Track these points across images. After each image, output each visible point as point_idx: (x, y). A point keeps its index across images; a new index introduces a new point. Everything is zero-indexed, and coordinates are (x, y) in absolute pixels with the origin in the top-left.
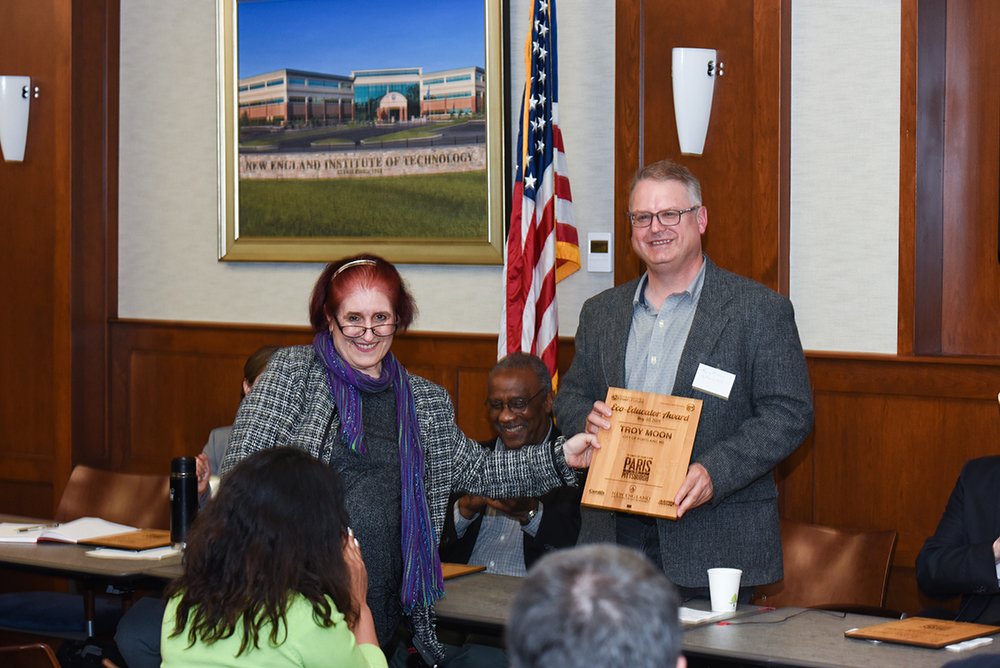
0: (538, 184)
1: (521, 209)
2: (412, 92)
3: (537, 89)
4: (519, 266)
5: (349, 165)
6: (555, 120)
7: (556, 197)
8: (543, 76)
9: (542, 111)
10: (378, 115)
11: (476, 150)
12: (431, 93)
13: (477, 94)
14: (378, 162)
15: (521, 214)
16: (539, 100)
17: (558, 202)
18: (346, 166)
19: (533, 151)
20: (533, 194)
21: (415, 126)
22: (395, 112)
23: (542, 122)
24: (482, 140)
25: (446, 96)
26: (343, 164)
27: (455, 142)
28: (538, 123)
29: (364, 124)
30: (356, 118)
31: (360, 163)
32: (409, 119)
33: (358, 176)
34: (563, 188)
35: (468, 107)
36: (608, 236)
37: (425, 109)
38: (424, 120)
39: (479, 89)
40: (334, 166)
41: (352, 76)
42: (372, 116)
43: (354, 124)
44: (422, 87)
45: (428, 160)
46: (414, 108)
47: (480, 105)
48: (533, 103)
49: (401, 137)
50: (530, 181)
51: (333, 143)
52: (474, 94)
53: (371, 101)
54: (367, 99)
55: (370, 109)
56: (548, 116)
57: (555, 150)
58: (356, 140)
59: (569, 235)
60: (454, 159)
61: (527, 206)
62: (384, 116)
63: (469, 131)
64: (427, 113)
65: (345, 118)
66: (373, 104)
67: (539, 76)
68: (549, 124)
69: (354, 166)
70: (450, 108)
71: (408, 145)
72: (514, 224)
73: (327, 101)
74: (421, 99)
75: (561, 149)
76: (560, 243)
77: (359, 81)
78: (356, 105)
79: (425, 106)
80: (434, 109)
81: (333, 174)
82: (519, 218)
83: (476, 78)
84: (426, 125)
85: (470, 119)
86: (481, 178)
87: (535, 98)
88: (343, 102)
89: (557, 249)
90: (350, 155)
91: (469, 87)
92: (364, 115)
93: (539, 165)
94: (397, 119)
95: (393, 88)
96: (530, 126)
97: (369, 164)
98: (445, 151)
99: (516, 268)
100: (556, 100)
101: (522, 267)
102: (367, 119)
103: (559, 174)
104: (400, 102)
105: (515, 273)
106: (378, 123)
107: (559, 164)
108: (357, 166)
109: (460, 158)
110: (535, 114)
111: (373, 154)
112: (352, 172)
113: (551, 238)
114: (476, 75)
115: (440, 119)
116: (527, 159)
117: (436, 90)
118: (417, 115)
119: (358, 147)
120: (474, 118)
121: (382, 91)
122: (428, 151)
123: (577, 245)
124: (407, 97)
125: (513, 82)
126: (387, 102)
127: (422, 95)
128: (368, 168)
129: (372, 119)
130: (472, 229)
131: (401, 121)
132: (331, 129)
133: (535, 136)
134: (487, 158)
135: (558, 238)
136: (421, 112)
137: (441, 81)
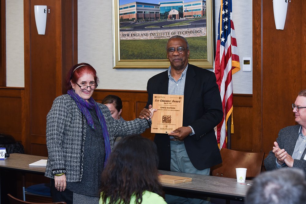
0: (225, 41)
1: (220, 49)
2: (180, 9)
3: (225, 7)
4: (219, 69)
6: (231, 18)
7: (232, 45)
8: (227, 3)
9: (227, 15)
10: (168, 17)
11: (203, 29)
12: (187, 10)
13: (203, 9)
14: (169, 34)
15: (220, 51)
16: (226, 11)
17: (233, 47)
18: (157, 35)
19: (224, 29)
20: (224, 44)
21: (181, 21)
22: (174, 16)
23: (227, 19)
24: (205, 25)
25: (192, 10)
26: (156, 34)
27: (196, 26)
28: (225, 19)
29: (163, 20)
30: (161, 18)
31: (162, 34)
32: (179, 18)
33: (161, 38)
34: (234, 42)
35: (200, 14)
36: (250, 59)
37: (185, 15)
38: (184, 19)
39: (204, 8)
40: (153, 35)
41: (159, 4)
42: (166, 17)
43: (160, 20)
44: (184, 8)
45: (186, 32)
46: (181, 15)
47: (204, 13)
48: (223, 12)
49: (176, 25)
50: (223, 40)
51: (153, 27)
52: (202, 10)
53: (166, 12)
54: (164, 12)
55: (166, 15)
56: (229, 17)
57: (231, 29)
58: (161, 26)
59: (236, 58)
60: (195, 32)
61: (222, 48)
62: (170, 18)
63: (201, 22)
64: (186, 16)
65: (157, 18)
66: (167, 14)
67: (226, 3)
68: (229, 20)
69: (160, 35)
70: (194, 14)
71: (179, 27)
72: (217, 55)
73: (150, 13)
74: (184, 12)
75: (233, 29)
76: (233, 61)
77: (161, 6)
78: (161, 14)
79: (185, 14)
80: (188, 15)
81: (153, 38)
82: (219, 52)
83: (203, 4)
84: (185, 20)
85: (201, 18)
86: (205, 39)
87: (224, 11)
88: (156, 12)
89: (232, 63)
90: (159, 31)
91: (200, 7)
92: (163, 17)
93: (226, 33)
94: (175, 18)
95: (174, 8)
96: (223, 21)
97: (166, 34)
98: (192, 29)
99: (218, 70)
100: (231, 12)
101: (220, 70)
102: (165, 19)
103: (233, 37)
104: (176, 12)
105: (218, 72)
106: (168, 20)
107: (233, 34)
108: (161, 35)
109: (197, 32)
110: (225, 16)
111: (166, 31)
112: (159, 37)
113: (230, 59)
114: (203, 3)
115: (190, 18)
116: (221, 32)
117: (189, 8)
118: (182, 17)
119: (161, 28)
120: (202, 18)
121: (170, 9)
122: (186, 30)
123: (239, 62)
124: (179, 11)
125: (216, 5)
126: (171, 13)
127: (184, 10)
128: (165, 36)
129: (166, 19)
130: (202, 56)
131: (176, 19)
132: (152, 22)
133: (224, 24)
134: (206, 32)
135: (233, 60)
136: (184, 16)
137: (190, 5)
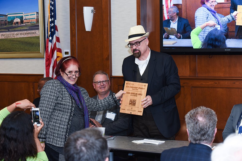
0: (52, 39)
2: (21, 18)
3: (51, 17)
4: (48, 58)
5: (7, 36)
6: (56, 24)
7: (56, 42)
8: (53, 14)
9: (53, 22)
10: (14, 24)
11: (37, 31)
12: (26, 18)
13: (37, 18)
14: (14, 35)
15: (48, 46)
16: (52, 19)
17: (57, 43)
18: (6, 36)
19: (51, 31)
20: (51, 41)
21: (22, 26)
22: (17, 23)
23: (53, 24)
24: (38, 29)
25: (30, 19)
26: (5, 35)
27: (32, 30)
28: (52, 25)
29: (10, 26)
30: (8, 24)
31: (9, 35)
32: (21, 24)
33: (9, 38)
34: (58, 40)
35: (35, 21)
36: (69, 51)
37: (25, 22)
38: (24, 24)
39: (37, 17)
40: (3, 35)
41: (7, 15)
42: (12, 24)
43: (8, 26)
44: (24, 17)
45: (26, 34)
46: (22, 22)
47: (38, 21)
48: (50, 20)
49: (19, 29)
50: (50, 38)
51: (3, 30)
52: (36, 18)
53: (12, 20)
54: (11, 20)
55: (11, 22)
56: (54, 23)
57: (56, 31)
58: (8, 30)
59: (60, 50)
60: (32, 34)
61: (50, 44)
62: (15, 24)
63: (35, 27)
64: (25, 23)
65: (6, 24)
66: (12, 21)
67: (52, 14)
68: (54, 25)
69: (8, 36)
70: (30, 21)
71: (21, 30)
72: (47, 49)
73: (1, 21)
74: (24, 20)
75: (57, 31)
76: (58, 53)
77: (9, 16)
78: (8, 21)
79: (25, 21)
80: (27, 22)
81: (3, 37)
82: (48, 47)
83: (37, 15)
84: (25, 25)
85: (35, 24)
86: (38, 38)
87: (51, 19)
88: (5, 20)
89: (57, 54)
90: (7, 33)
91: (35, 16)
92: (10, 24)
93: (52, 34)
94: (18, 24)
95: (17, 17)
96: (50, 25)
97: (12, 35)
98: (30, 31)
99: (48, 59)
100: (56, 19)
101: (49, 59)
102: (11, 25)
103: (57, 36)
104: (19, 20)
105: (47, 60)
106: (13, 25)
107: (57, 34)
108: (9, 36)
109: (33, 33)
110: (51, 22)
111: (12, 33)
112: (7, 37)
113: (56, 51)
114: (37, 14)
115: (28, 24)
116: (49, 33)
117: (27, 17)
118: (23, 24)
119: (9, 31)
120: (36, 24)
121: (14, 18)
122: (26, 32)
123: (62, 53)
124: (20, 19)
125: (45, 15)
126: (15, 21)
127: (24, 19)
128: (11, 36)
129: (12, 25)
130: (37, 50)
131: (19, 25)
132: (2, 27)
133: (51, 28)
134: (39, 33)
135: (57, 51)
136: (24, 23)
137: (28, 15)
